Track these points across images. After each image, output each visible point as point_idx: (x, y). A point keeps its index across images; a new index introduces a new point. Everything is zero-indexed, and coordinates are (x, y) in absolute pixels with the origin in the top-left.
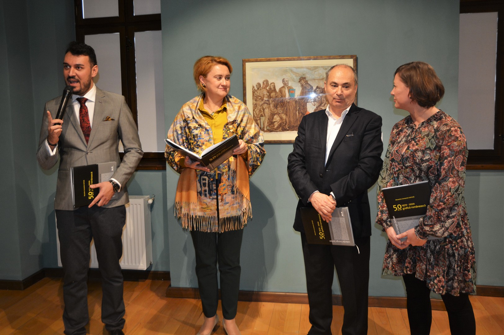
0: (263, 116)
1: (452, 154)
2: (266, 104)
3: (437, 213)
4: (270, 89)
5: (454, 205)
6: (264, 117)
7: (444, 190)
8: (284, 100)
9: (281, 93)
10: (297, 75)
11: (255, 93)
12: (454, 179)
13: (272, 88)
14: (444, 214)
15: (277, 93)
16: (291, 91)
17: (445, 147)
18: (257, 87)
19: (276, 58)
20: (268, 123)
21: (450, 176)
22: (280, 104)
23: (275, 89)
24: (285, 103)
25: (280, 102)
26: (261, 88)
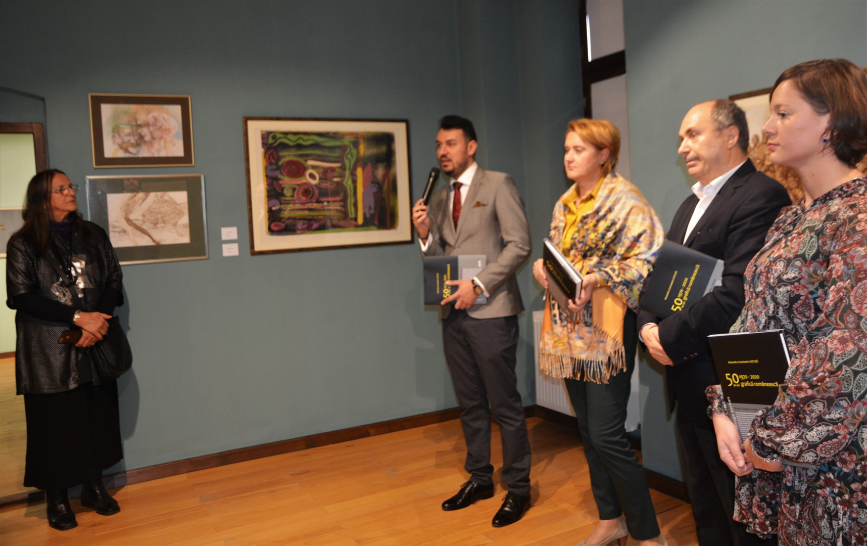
1: (848, 275)
3: (794, 405)
5: (840, 395)
7: (816, 355)
12: (845, 332)
14: (812, 411)
17: (838, 256)
21: (837, 324)
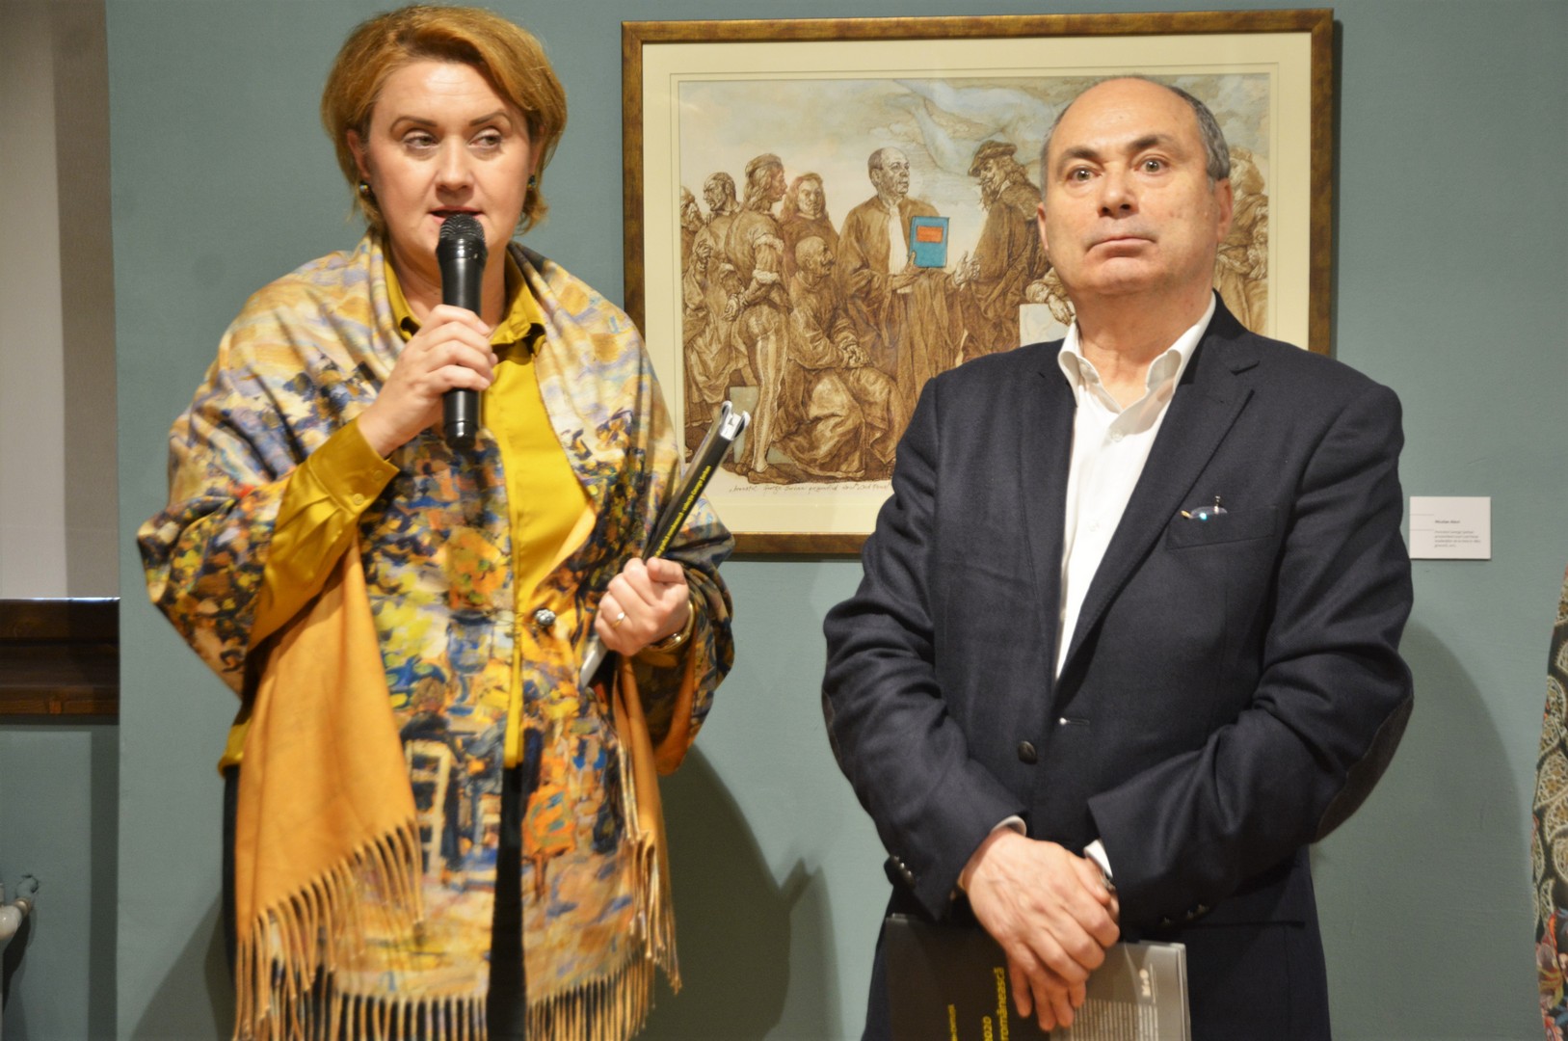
0: (743, 384)
2: (766, 309)
4: (794, 214)
6: (750, 393)
8: (876, 284)
9: (858, 240)
10: (963, 128)
11: (698, 239)
13: (803, 206)
15: (838, 238)
16: (925, 227)
18: (711, 201)
20: (775, 423)
22: (853, 312)
23: (825, 218)
24: (887, 302)
25: (855, 296)
26: (737, 210)
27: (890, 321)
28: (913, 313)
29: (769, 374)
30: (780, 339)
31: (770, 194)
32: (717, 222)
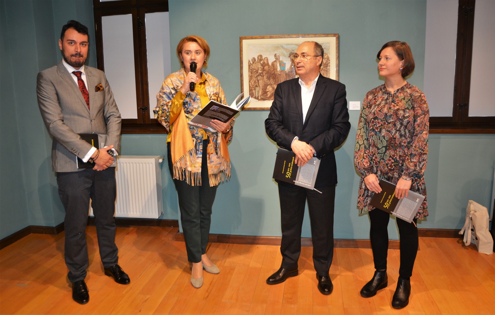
0: (257, 87)
2: (260, 76)
4: (264, 63)
6: (259, 88)
8: (276, 72)
9: (273, 66)
10: (287, 51)
11: (251, 67)
13: (265, 62)
15: (270, 66)
16: (282, 65)
17: (419, 108)
18: (252, 61)
19: (269, 36)
20: (262, 92)
22: (272, 76)
23: (268, 63)
24: (277, 75)
25: (273, 74)
26: (256, 62)
27: (278, 78)
28: (281, 76)
29: (261, 85)
30: (262, 80)
31: (261, 60)
32: (253, 64)
